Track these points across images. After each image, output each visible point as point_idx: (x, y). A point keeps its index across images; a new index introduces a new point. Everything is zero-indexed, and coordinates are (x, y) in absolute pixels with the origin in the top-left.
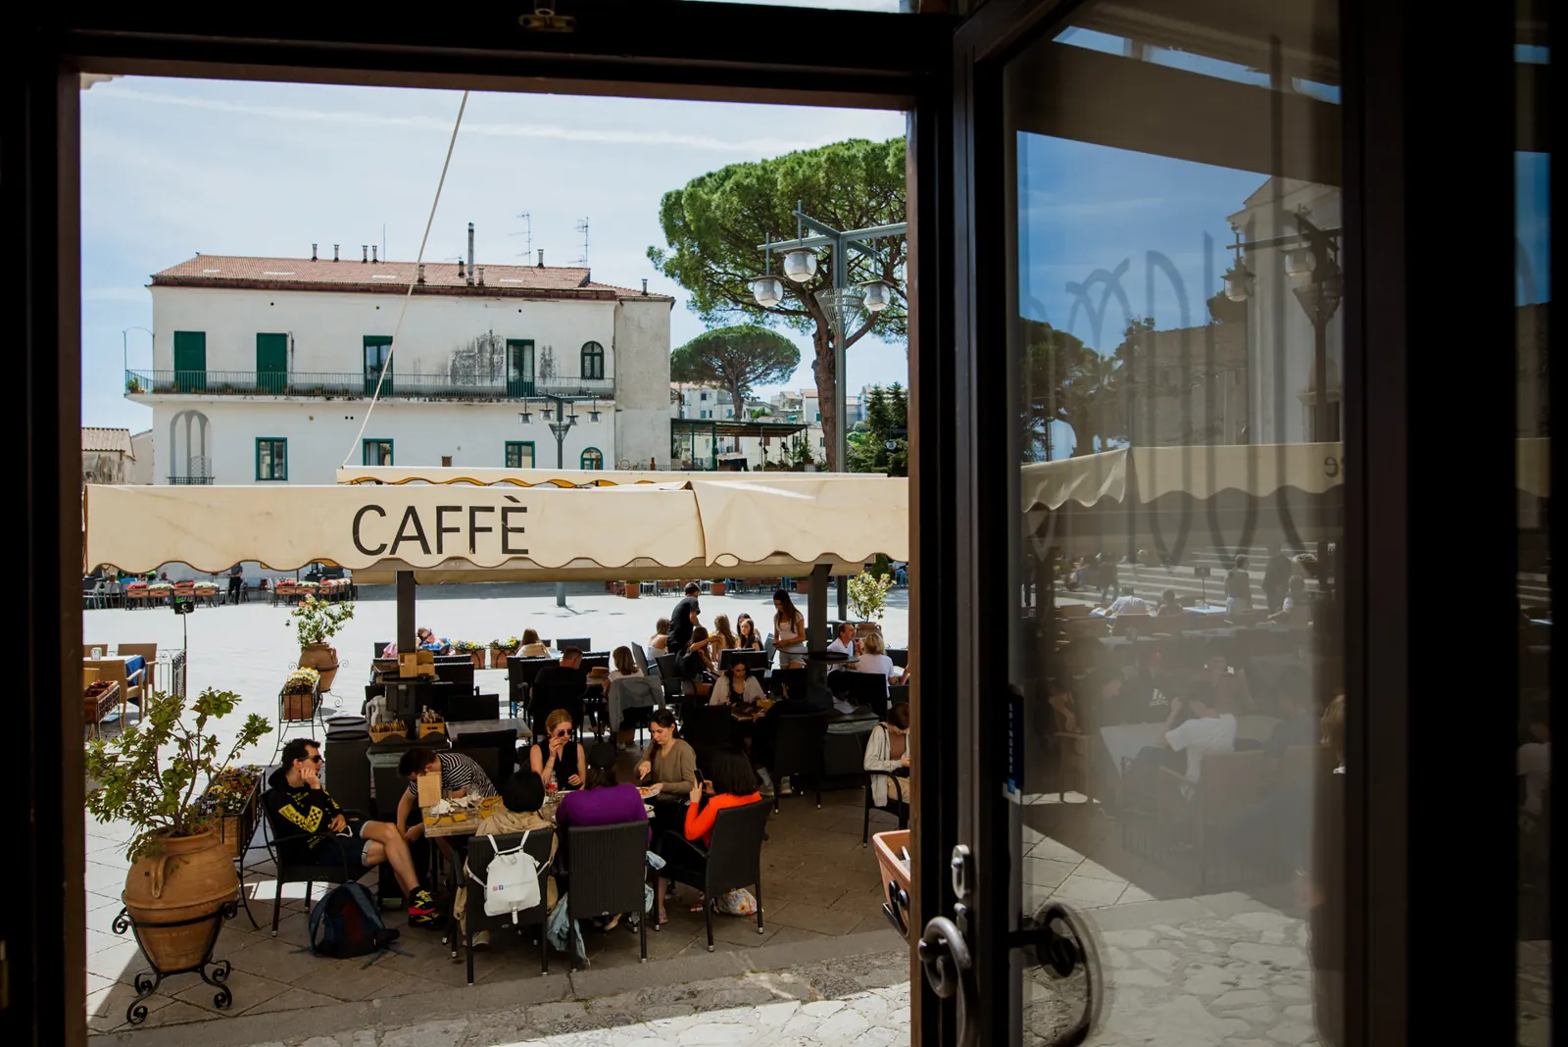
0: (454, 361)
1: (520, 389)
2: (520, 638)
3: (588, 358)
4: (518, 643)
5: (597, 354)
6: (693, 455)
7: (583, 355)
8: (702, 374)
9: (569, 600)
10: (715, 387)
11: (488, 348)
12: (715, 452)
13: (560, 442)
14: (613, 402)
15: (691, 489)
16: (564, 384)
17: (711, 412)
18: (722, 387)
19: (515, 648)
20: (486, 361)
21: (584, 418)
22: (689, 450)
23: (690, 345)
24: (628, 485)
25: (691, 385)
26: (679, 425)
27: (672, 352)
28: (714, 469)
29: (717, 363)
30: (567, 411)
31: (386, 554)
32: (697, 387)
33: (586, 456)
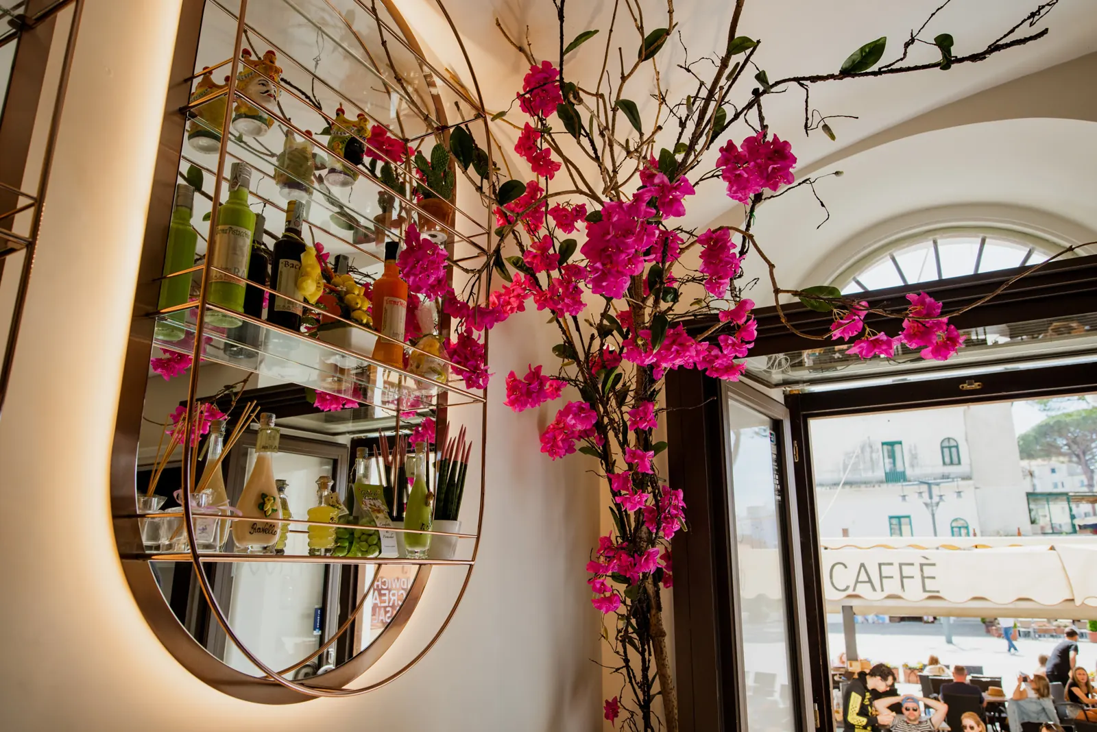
0: (844, 460)
1: (895, 477)
2: (926, 662)
3: (946, 451)
4: (925, 666)
5: (954, 447)
6: (1051, 521)
7: (942, 448)
8: (1050, 451)
9: (955, 639)
10: (1063, 462)
11: (868, 449)
12: (1073, 517)
13: (933, 515)
14: (970, 482)
15: (1054, 550)
16: (928, 471)
17: (1063, 484)
18: (1070, 461)
19: (921, 670)
20: (868, 458)
21: (950, 497)
22: (1045, 516)
23: (1034, 430)
24: (1001, 547)
25: (1039, 461)
26: (1032, 496)
27: (1017, 436)
28: (1075, 532)
29: (1061, 442)
30: (935, 490)
31: (850, 592)
32: (1046, 463)
33: (954, 524)
